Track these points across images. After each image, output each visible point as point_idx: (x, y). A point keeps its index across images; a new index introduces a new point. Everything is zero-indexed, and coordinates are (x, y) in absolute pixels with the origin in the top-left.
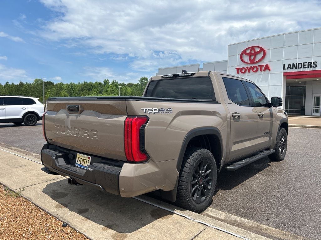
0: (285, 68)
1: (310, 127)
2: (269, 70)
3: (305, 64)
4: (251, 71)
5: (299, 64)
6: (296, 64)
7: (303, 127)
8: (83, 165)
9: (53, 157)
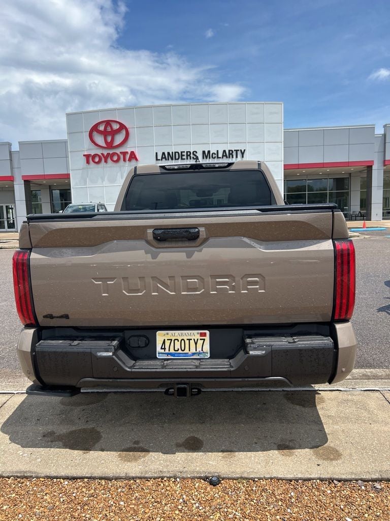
0: (158, 158)
2: (137, 160)
3: (183, 154)
4: (109, 160)
5: (175, 153)
6: (172, 153)
8: (187, 351)
9: (99, 354)
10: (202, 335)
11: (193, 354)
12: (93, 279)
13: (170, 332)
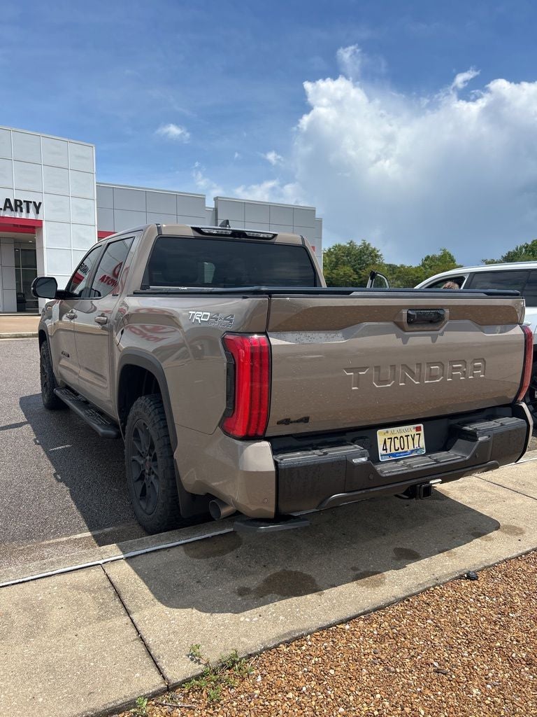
1: (30, 337)
7: (17, 337)
8: (406, 449)
9: (355, 461)
10: (418, 429)
11: (412, 451)
12: (345, 369)
13: (389, 430)
